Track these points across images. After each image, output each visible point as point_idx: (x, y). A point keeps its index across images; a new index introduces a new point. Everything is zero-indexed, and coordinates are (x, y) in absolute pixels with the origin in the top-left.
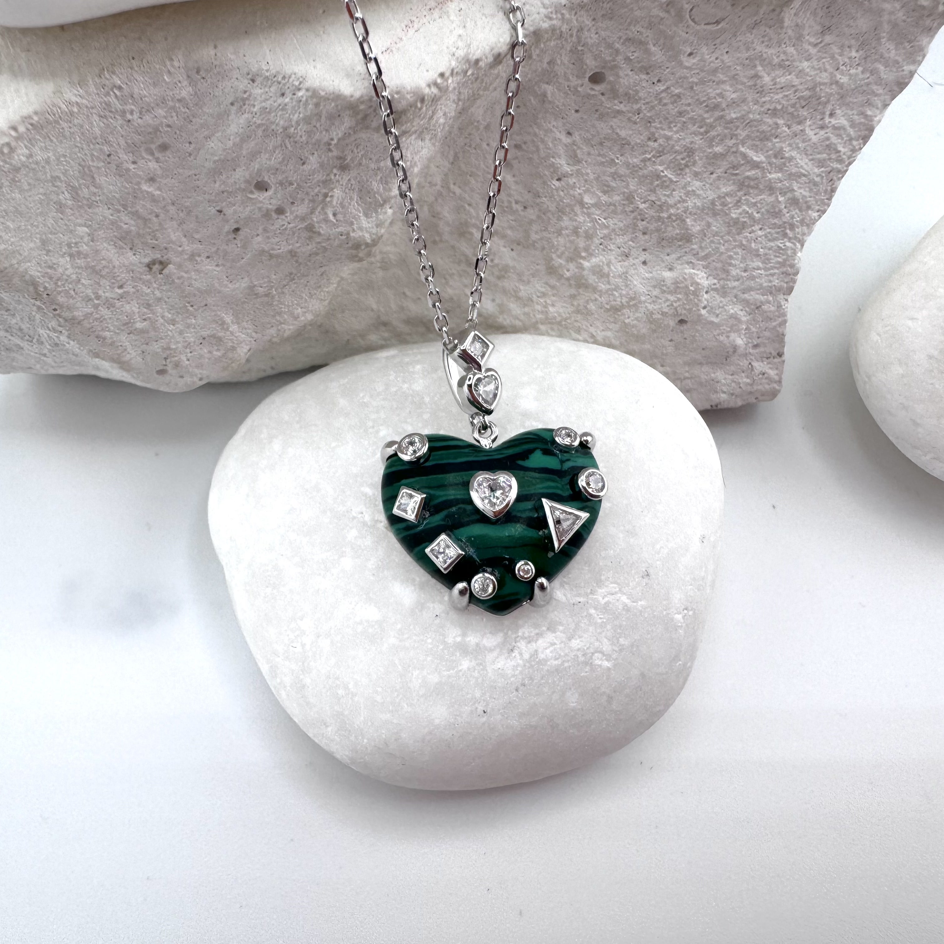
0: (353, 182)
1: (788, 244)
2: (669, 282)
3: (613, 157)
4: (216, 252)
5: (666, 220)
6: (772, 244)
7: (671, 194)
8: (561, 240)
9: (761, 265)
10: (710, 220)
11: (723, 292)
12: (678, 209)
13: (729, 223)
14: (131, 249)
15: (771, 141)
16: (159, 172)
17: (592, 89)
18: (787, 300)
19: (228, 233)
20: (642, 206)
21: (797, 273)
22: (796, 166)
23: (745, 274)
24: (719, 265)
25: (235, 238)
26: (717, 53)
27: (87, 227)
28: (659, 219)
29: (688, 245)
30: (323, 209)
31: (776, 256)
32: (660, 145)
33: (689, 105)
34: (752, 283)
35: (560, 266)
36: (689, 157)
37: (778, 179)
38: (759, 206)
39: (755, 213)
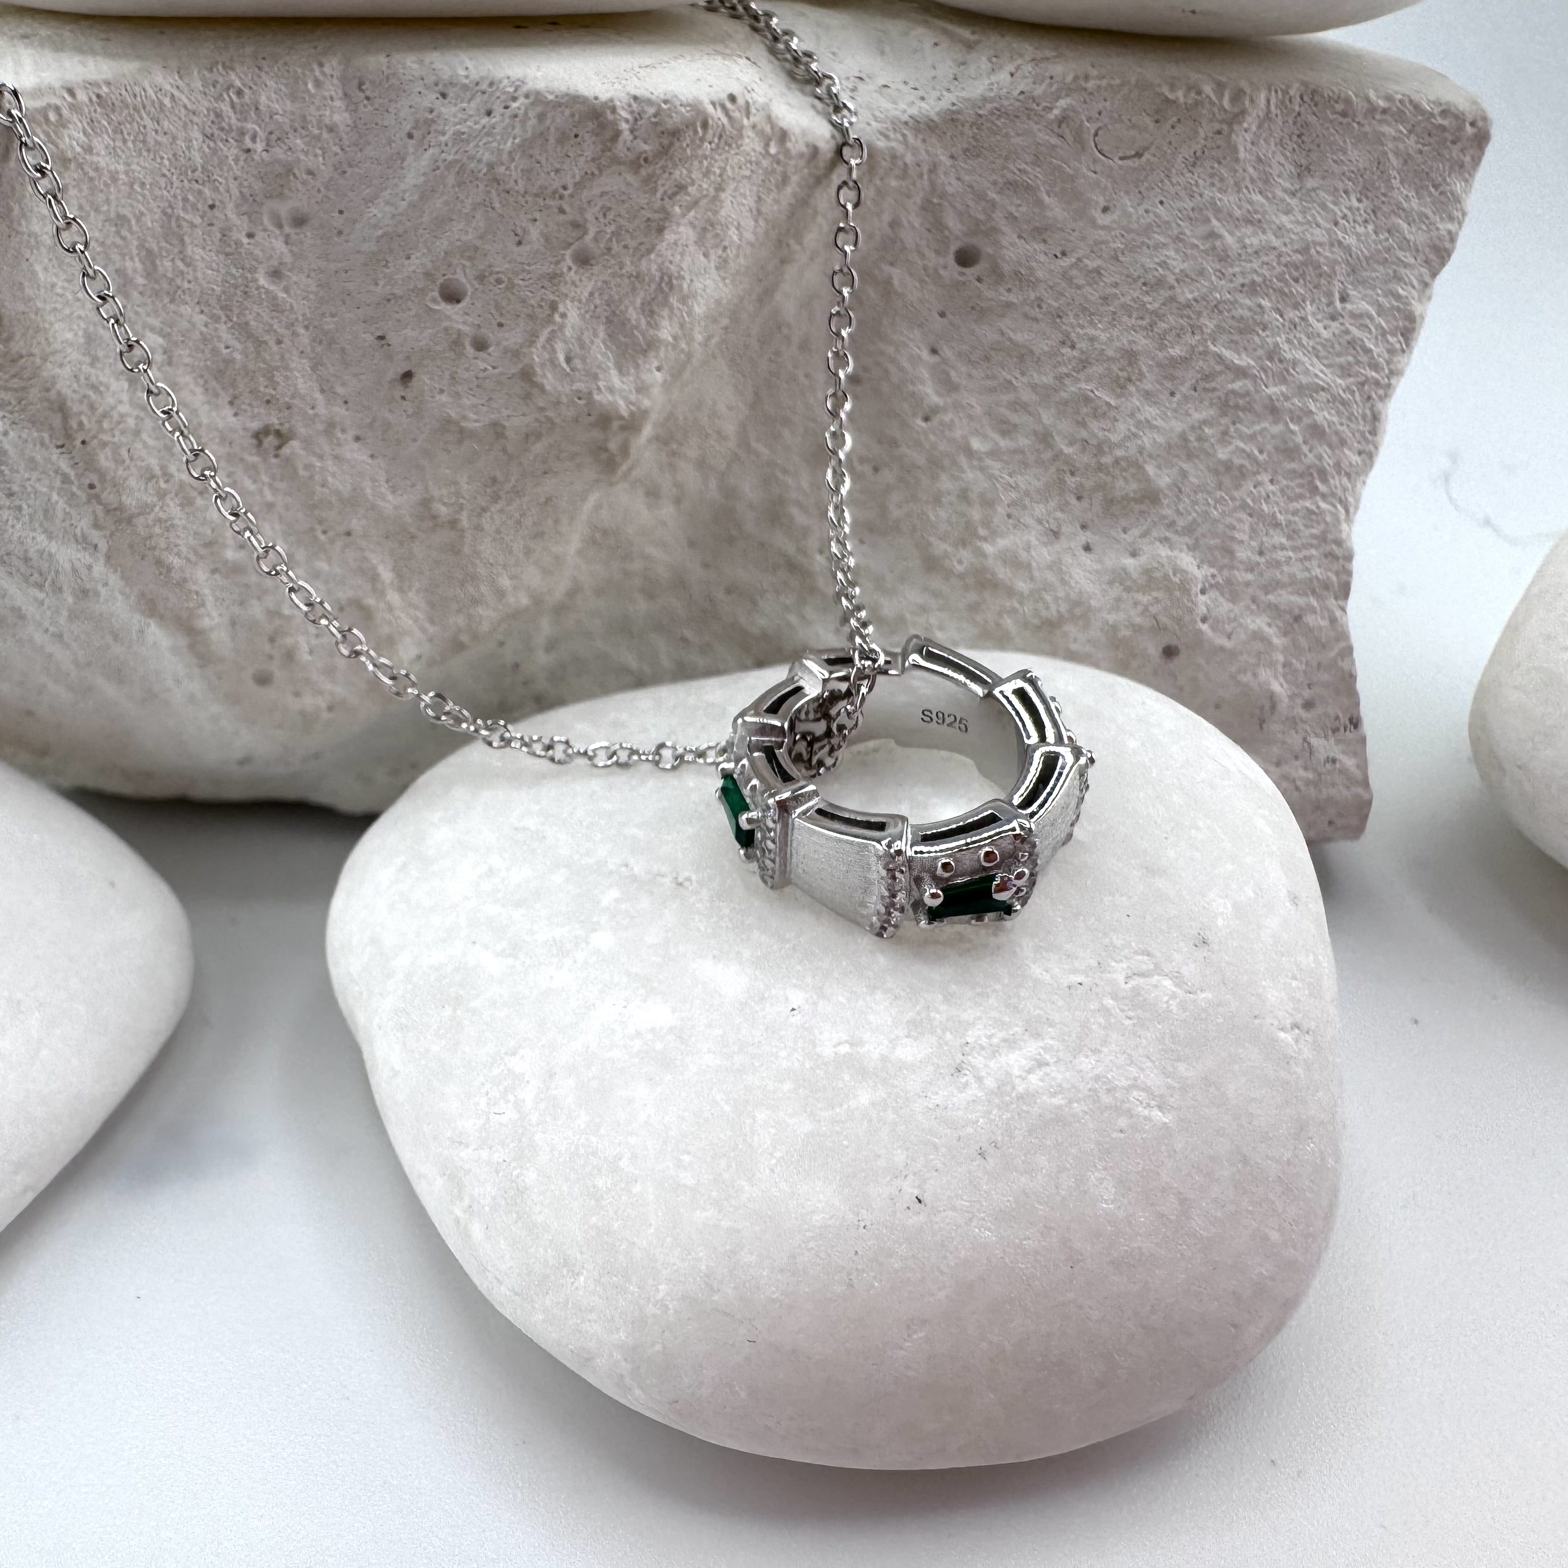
1: (1323, 505)
4: (372, 428)
5: (1110, 469)
6: (1297, 506)
7: (1114, 428)
9: (1285, 541)
10: (1185, 466)
11: (1230, 590)
12: (1128, 449)
13: (1216, 470)
14: (231, 403)
15: (1258, 334)
16: (288, 259)
17: (963, 274)
18: (1343, 610)
20: (1068, 450)
21: (1351, 558)
23: (1262, 560)
24: (1214, 543)
25: (403, 398)
26: (1147, 204)
27: (164, 337)
28: (1100, 468)
29: (1155, 509)
31: (1308, 527)
32: (1081, 351)
34: (1277, 575)
35: (946, 555)
36: (1130, 364)
37: (1283, 394)
38: (1259, 438)
39: (1256, 452)
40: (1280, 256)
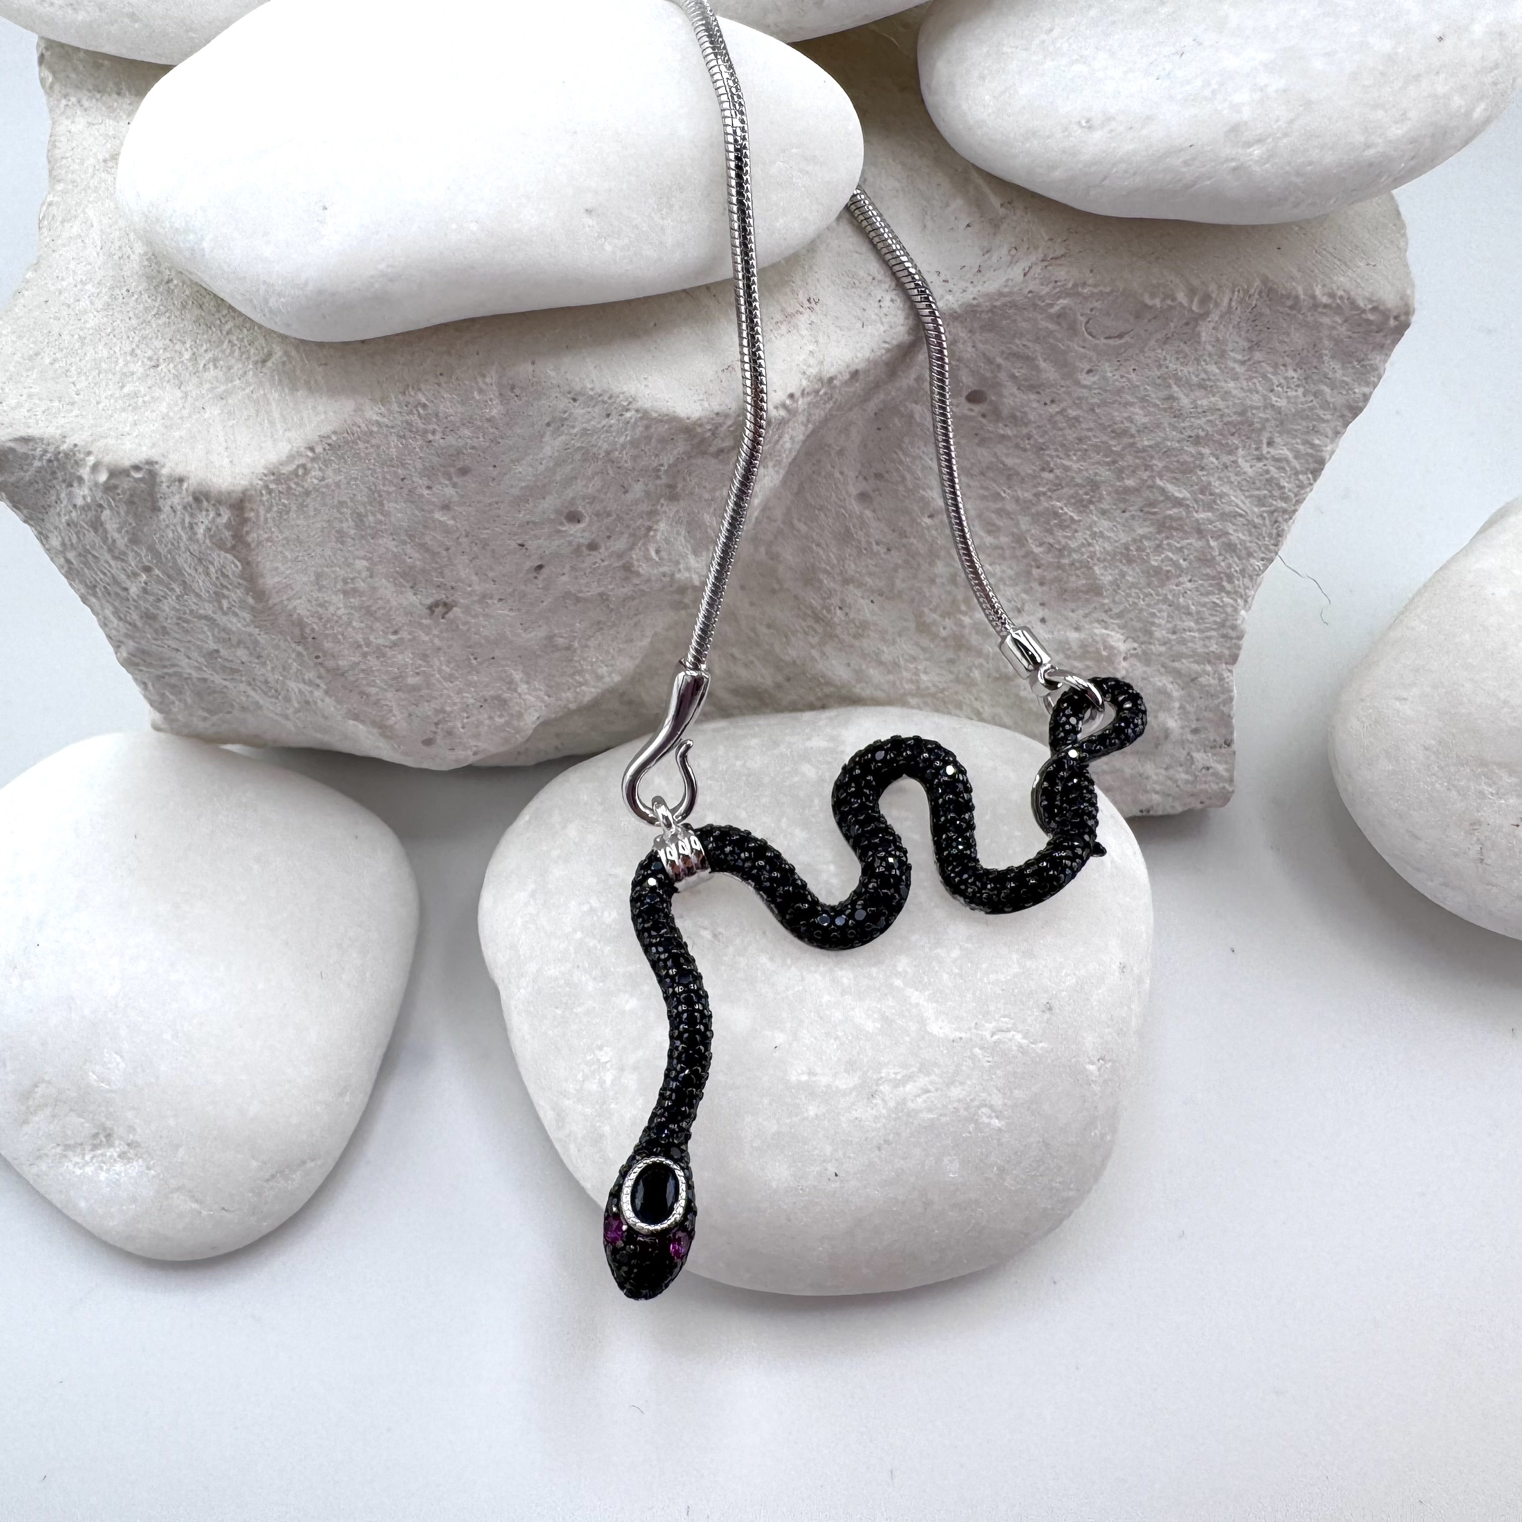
0: (682, 514)
1: (1227, 600)
2: (1075, 647)
3: (999, 490)
4: (512, 594)
5: (1067, 568)
6: (1206, 600)
7: (1074, 537)
8: (935, 590)
9: (1192, 624)
10: (1125, 569)
11: (1146, 658)
12: (1082, 554)
13: (1148, 572)
14: (412, 587)
15: (1196, 474)
16: (456, 499)
17: (971, 410)
18: (1231, 671)
19: (528, 571)
20: (1037, 550)
21: (1240, 638)
22: (1230, 503)
23: (1174, 637)
24: (1138, 625)
25: (536, 578)
26: (1123, 370)
28: (1060, 567)
29: (1096, 599)
30: (644, 544)
31: (1212, 615)
32: (1057, 477)
33: (1090, 430)
34: (1184, 649)
35: (934, 623)
36: (1093, 491)
37: (1208, 520)
38: (1186, 552)
39: (1181, 561)
40: (1222, 416)
